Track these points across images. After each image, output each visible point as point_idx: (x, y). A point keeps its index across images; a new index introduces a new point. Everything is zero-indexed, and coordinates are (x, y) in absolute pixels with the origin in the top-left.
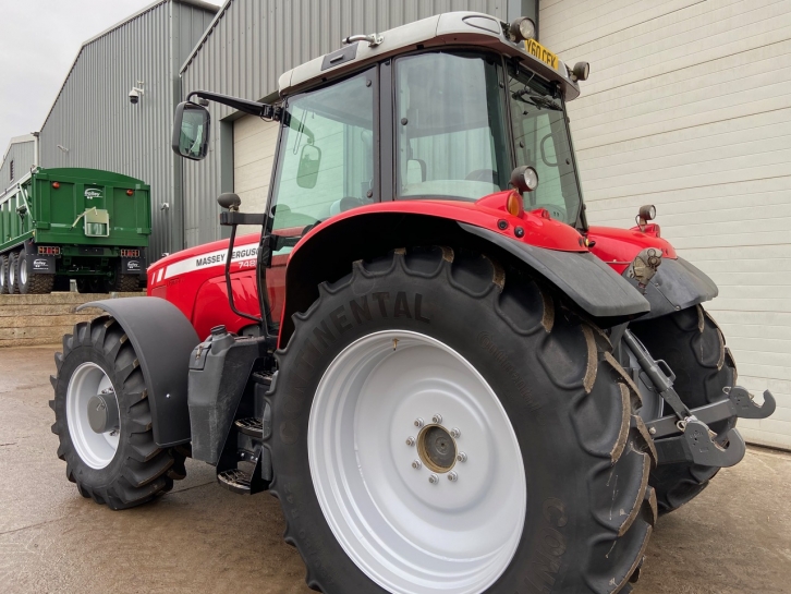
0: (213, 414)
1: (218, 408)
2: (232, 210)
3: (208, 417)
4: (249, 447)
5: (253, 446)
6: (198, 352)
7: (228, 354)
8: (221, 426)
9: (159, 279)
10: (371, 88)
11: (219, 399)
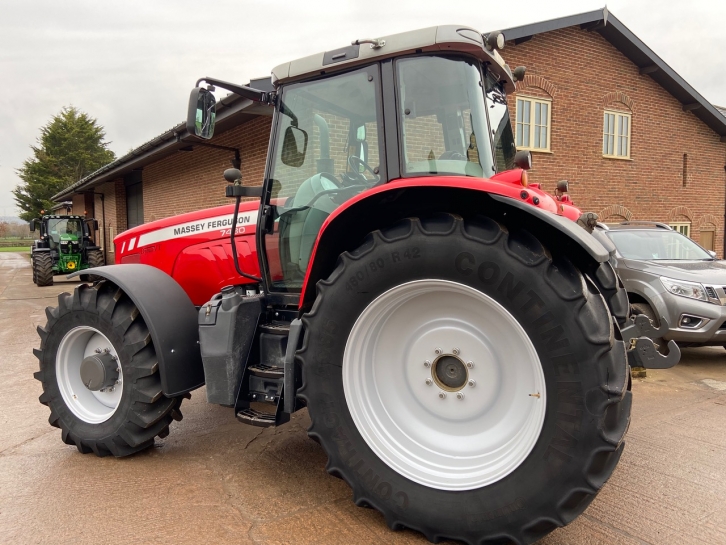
0: (229, 363)
1: (234, 357)
2: (237, 184)
3: (225, 365)
4: (260, 388)
5: (265, 388)
6: (208, 309)
7: (238, 311)
8: (236, 373)
9: (131, 247)
10: (372, 83)
11: (234, 349)
